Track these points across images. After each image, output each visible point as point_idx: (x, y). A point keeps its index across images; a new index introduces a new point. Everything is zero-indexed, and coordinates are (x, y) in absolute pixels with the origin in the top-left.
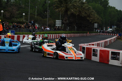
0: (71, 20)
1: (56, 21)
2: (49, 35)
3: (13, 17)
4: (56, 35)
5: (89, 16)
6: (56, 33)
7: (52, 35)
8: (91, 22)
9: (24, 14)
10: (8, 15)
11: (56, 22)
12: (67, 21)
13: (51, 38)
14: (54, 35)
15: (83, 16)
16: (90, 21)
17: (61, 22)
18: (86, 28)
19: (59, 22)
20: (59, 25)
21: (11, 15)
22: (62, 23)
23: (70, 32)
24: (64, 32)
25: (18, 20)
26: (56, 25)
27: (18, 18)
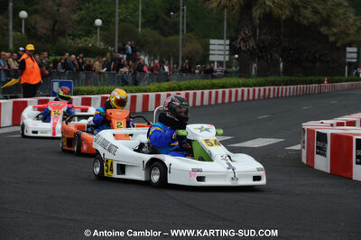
0: (263, 37)
1: (212, 41)
2: (191, 92)
3: (62, 34)
4: (214, 91)
5: (327, 22)
6: (213, 86)
7: (199, 92)
8: (335, 42)
9: (98, 22)
10: (43, 26)
11: (211, 47)
12: (252, 43)
13: (198, 103)
14: (206, 92)
15: (305, 22)
16: (332, 39)
17: (228, 48)
18: (318, 64)
19: (222, 48)
20: (221, 58)
21: (54, 25)
22: (233, 50)
23: (261, 80)
24: (241, 81)
25: (80, 43)
26: (211, 58)
27: (80, 36)
